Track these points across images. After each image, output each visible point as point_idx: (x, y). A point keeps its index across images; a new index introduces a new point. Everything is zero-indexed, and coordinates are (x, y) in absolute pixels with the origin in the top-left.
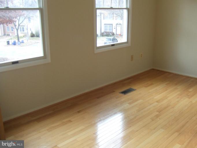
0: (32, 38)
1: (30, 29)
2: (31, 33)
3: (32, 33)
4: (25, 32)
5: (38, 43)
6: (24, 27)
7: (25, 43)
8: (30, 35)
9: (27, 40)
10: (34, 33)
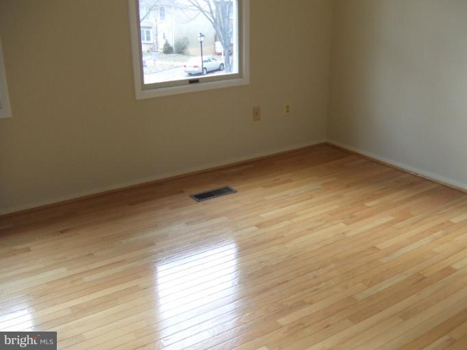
0: (166, 55)
1: (164, 34)
2: (165, 45)
3: (167, 45)
4: (151, 42)
5: (178, 67)
6: (151, 30)
7: (148, 66)
8: (162, 48)
9: (155, 60)
10: (172, 44)
